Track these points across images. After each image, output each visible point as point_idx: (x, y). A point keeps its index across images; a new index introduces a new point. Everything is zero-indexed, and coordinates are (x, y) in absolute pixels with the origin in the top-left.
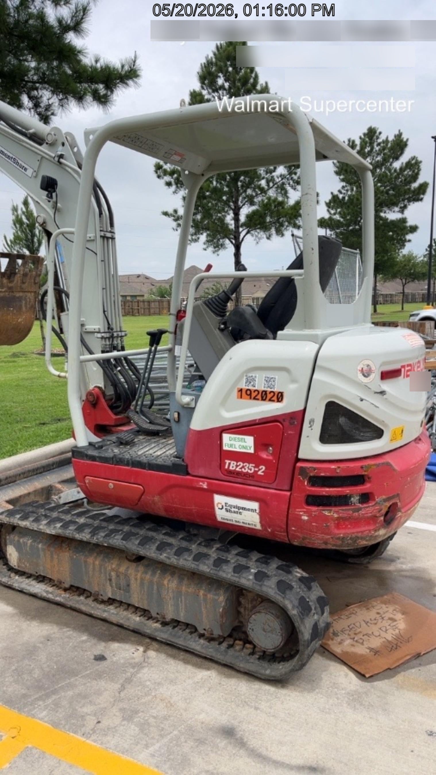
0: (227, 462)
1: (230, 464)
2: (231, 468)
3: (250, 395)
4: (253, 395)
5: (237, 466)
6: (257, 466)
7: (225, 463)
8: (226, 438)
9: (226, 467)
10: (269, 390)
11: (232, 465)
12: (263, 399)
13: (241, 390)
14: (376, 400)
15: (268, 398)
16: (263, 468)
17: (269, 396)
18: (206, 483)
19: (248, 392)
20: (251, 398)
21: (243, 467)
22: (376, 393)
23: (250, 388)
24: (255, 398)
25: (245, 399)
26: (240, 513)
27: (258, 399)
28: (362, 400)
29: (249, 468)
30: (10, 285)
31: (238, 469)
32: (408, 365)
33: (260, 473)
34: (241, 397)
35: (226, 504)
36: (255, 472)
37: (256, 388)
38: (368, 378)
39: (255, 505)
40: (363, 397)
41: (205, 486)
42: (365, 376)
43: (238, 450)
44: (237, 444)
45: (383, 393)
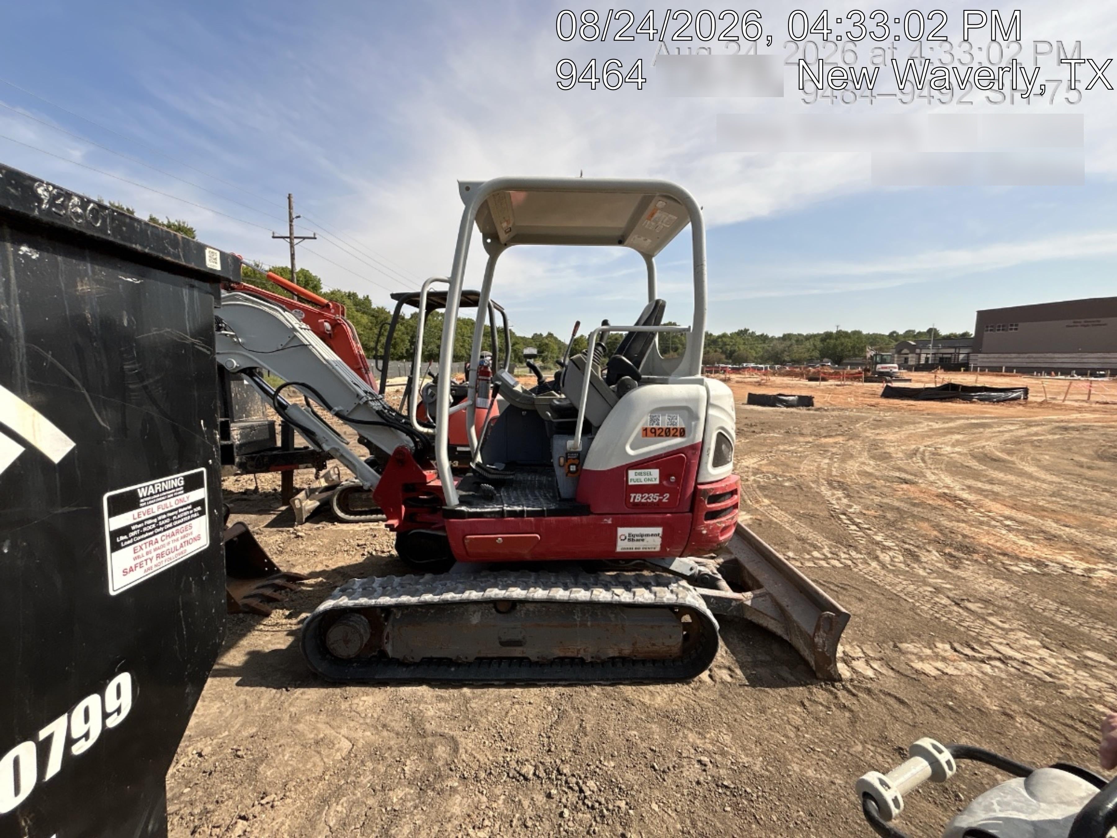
0: (633, 495)
1: (635, 497)
2: (636, 501)
3: (655, 432)
4: (658, 432)
5: (642, 498)
6: (662, 495)
7: (630, 497)
8: (632, 473)
9: (632, 500)
10: (672, 427)
11: (637, 498)
12: (667, 436)
13: (645, 430)
15: (671, 434)
16: (667, 495)
17: (672, 432)
18: (610, 519)
19: (653, 431)
20: (655, 436)
21: (648, 498)
23: (654, 426)
24: (659, 435)
25: (650, 437)
26: (643, 540)
27: (662, 436)
29: (654, 498)
31: (643, 501)
33: (664, 500)
34: (646, 435)
35: (629, 535)
36: (660, 500)
37: (660, 426)
39: (659, 530)
41: (610, 522)
43: (644, 483)
44: (642, 478)
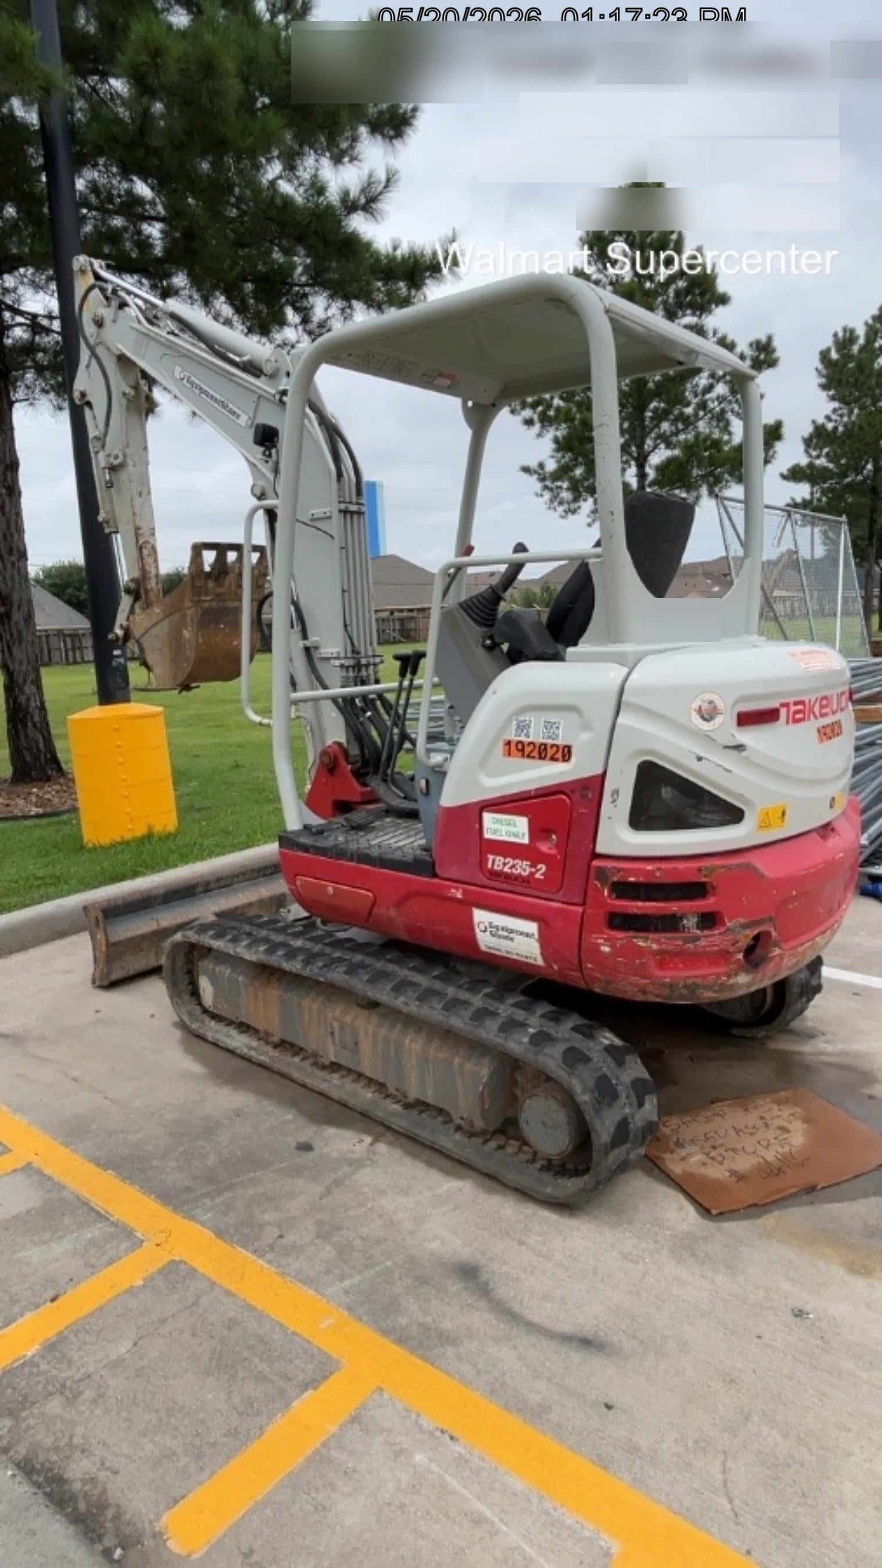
0: (491, 857)
1: (494, 861)
2: (496, 868)
3: (523, 750)
4: (527, 750)
5: (505, 864)
6: (533, 865)
7: (487, 860)
8: (488, 817)
9: (490, 866)
10: (550, 742)
11: (497, 862)
12: (541, 758)
13: (508, 743)
14: (728, 760)
15: (549, 755)
16: (542, 868)
17: (550, 752)
18: (461, 891)
19: (520, 747)
20: (523, 756)
21: (513, 866)
22: (727, 747)
23: (523, 738)
24: (529, 756)
25: (515, 756)
26: (512, 939)
27: (534, 757)
28: (700, 759)
29: (522, 868)
30: (219, 590)
31: (506, 869)
32: (796, 703)
33: (538, 876)
34: (509, 754)
35: (490, 923)
36: (532, 874)
37: (531, 739)
38: (712, 723)
39: (532, 927)
40: (702, 754)
41: (459, 895)
42: (705, 719)
43: (505, 838)
44: (504, 829)
45: (739, 748)
